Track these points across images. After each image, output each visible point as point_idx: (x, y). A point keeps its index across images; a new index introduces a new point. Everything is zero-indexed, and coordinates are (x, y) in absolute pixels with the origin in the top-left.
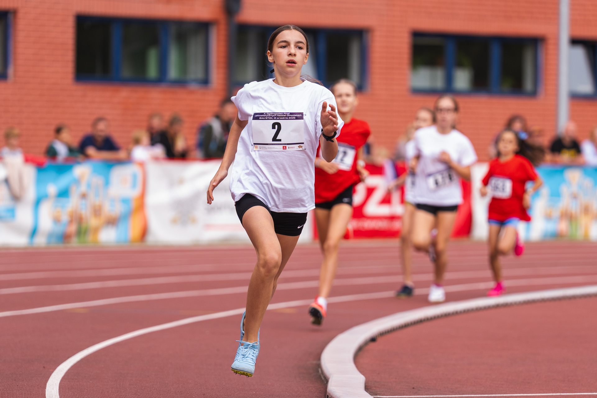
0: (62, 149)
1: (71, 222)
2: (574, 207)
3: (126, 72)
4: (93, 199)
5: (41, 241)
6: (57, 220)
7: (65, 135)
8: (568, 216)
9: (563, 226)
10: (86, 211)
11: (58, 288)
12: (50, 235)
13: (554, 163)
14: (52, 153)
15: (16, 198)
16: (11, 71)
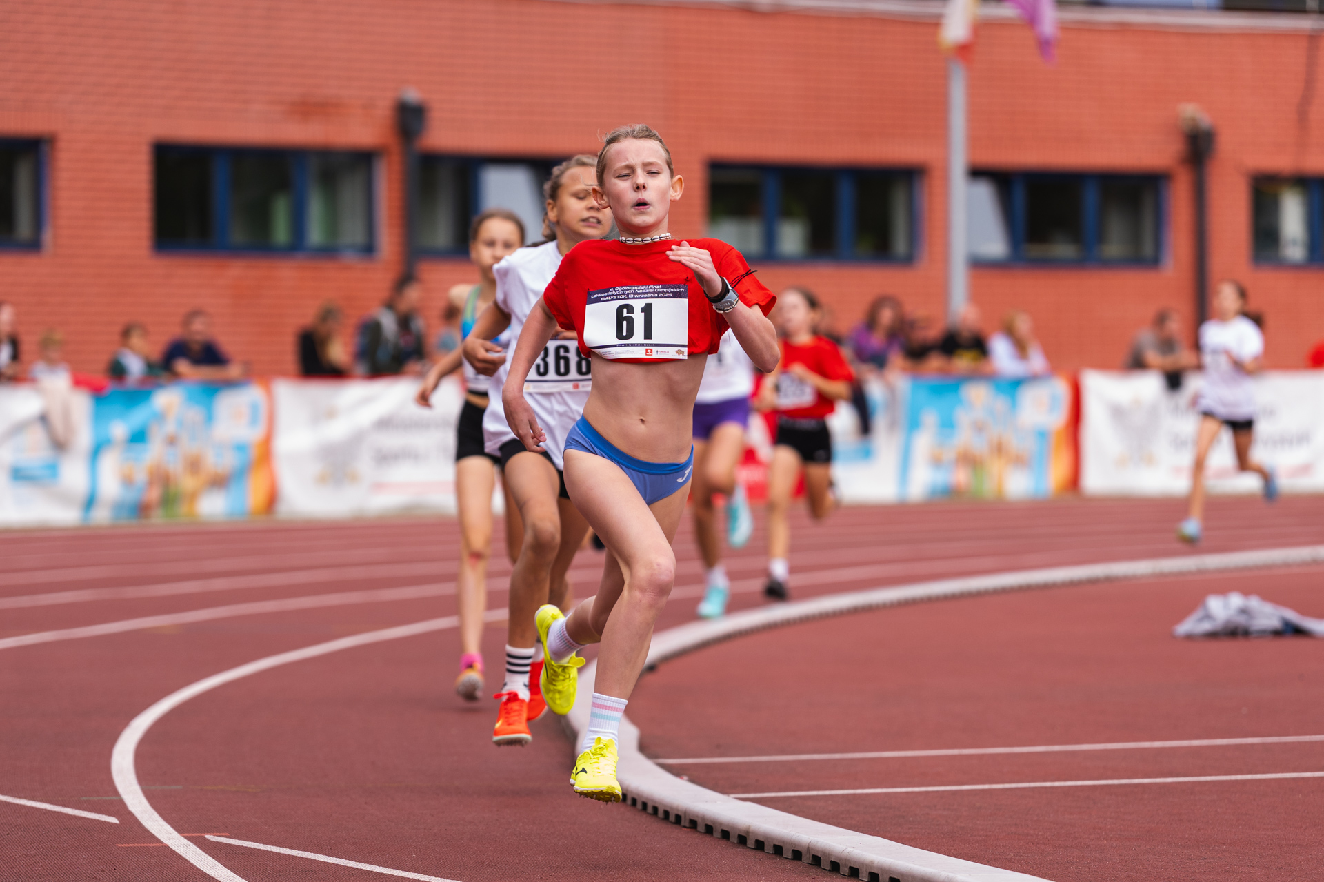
0: (134, 366)
1: (151, 483)
2: (979, 445)
3: (238, 235)
4: (188, 446)
5: (101, 516)
6: (127, 481)
7: (136, 340)
8: (969, 460)
9: (960, 477)
10: (174, 464)
11: (132, 592)
12: (118, 507)
13: (944, 373)
14: (117, 371)
15: (59, 445)
16: (48, 236)
